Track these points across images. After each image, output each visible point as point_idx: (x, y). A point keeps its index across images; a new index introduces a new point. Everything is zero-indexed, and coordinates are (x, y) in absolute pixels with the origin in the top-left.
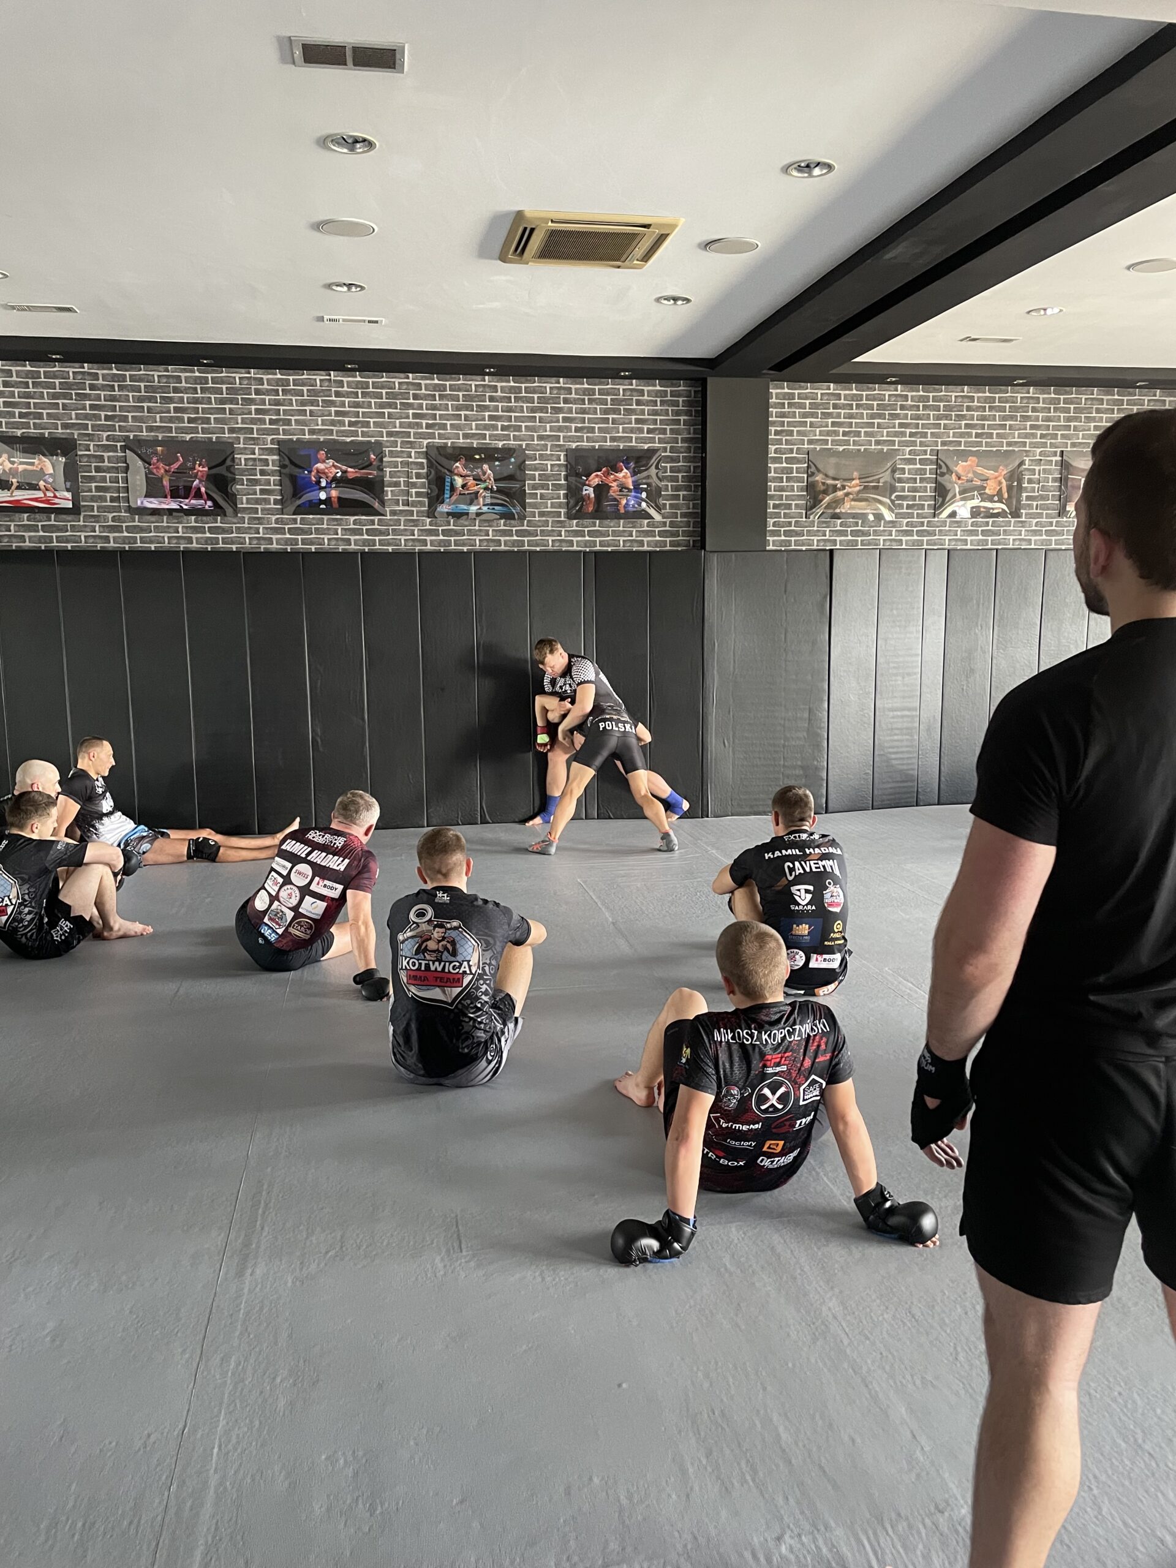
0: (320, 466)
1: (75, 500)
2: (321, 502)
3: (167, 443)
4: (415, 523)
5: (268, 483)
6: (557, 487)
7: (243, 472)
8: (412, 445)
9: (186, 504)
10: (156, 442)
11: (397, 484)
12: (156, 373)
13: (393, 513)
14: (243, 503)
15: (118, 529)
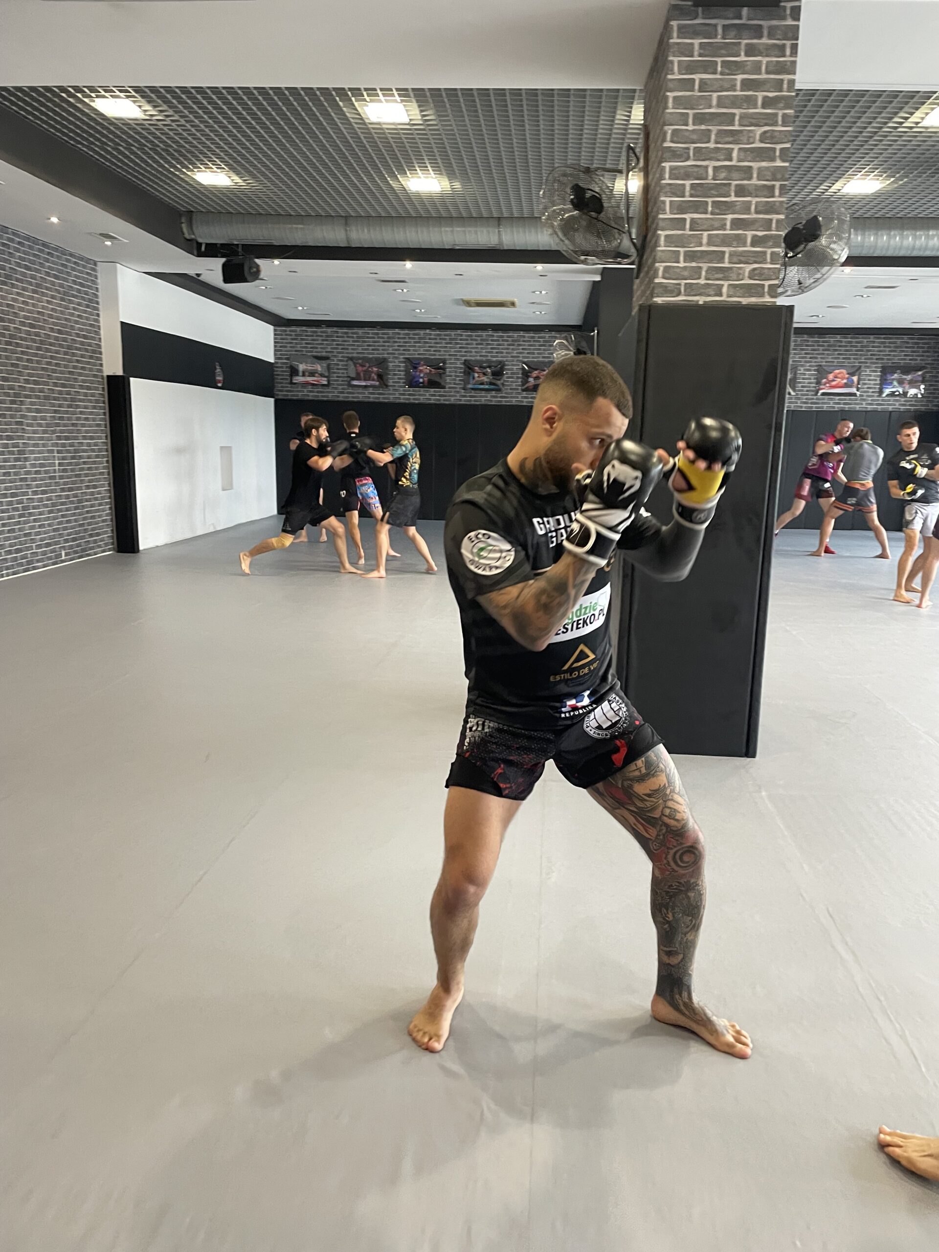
0: (421, 368)
1: (329, 381)
2: (421, 383)
3: (363, 358)
4: (458, 392)
5: (400, 375)
6: (518, 378)
7: (391, 370)
8: (458, 359)
9: (369, 383)
10: (359, 358)
11: (451, 376)
12: (360, 331)
13: (450, 388)
14: (391, 383)
15: (342, 393)
